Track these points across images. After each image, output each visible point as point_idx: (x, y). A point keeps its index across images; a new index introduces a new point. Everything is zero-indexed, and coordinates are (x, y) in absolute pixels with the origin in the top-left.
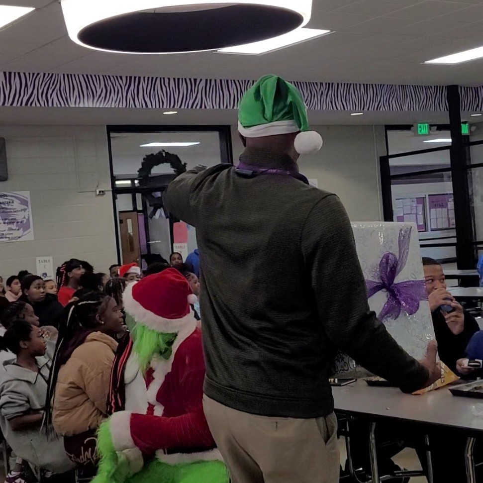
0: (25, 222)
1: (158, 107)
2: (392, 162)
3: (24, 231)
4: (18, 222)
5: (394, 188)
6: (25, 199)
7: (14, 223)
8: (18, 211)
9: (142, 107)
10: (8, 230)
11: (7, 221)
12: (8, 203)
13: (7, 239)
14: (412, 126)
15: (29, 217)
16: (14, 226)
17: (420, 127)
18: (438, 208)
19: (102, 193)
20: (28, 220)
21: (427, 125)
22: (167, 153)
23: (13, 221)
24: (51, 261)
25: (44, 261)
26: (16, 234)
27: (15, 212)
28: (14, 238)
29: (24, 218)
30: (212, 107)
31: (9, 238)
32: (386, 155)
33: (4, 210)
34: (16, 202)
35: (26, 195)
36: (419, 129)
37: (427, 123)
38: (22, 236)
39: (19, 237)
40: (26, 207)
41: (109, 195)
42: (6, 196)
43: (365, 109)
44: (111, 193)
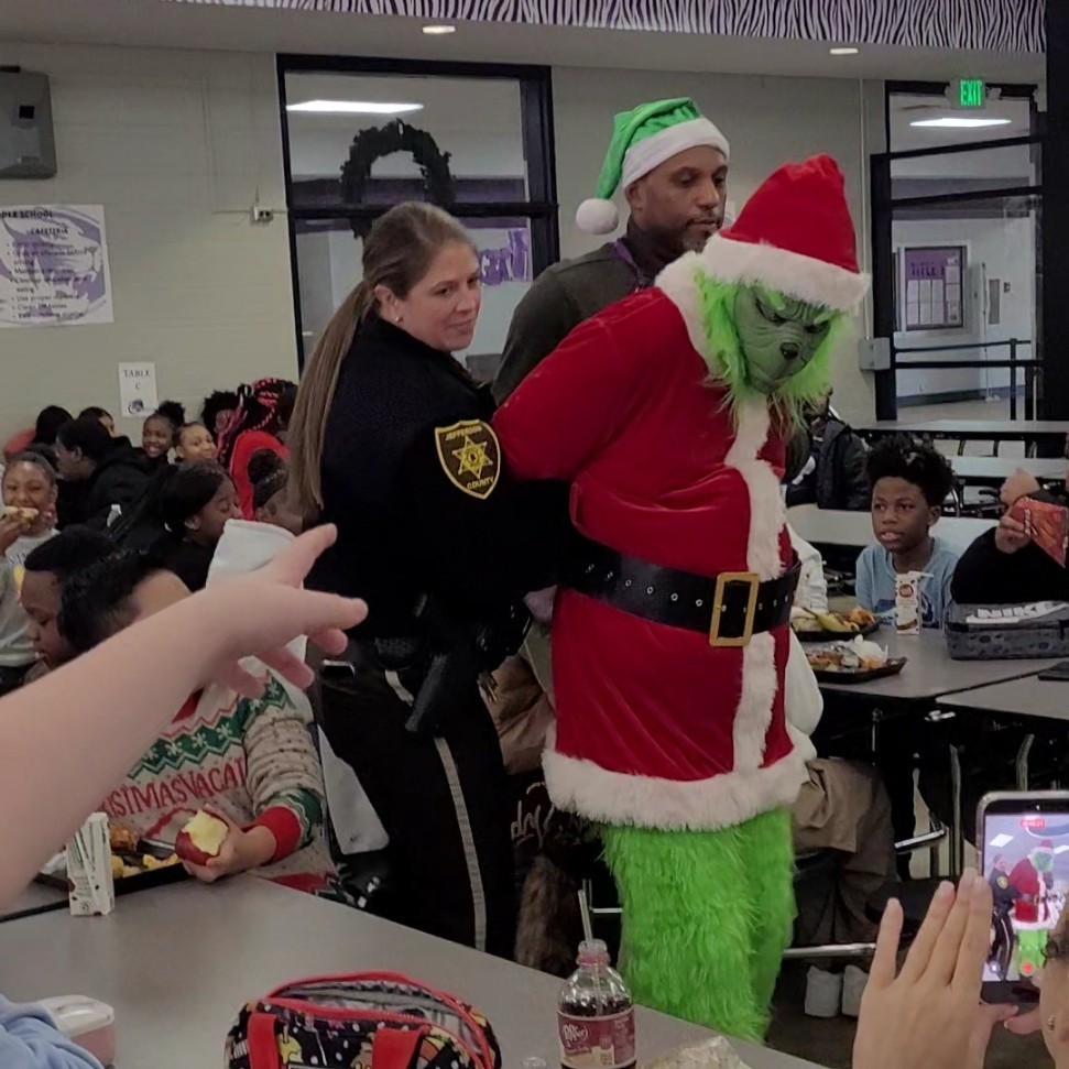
0: (93, 279)
1: (419, 13)
2: (898, 169)
3: (92, 299)
4: (77, 279)
5: (898, 227)
6: (93, 223)
7: (67, 280)
8: (76, 252)
9: (385, 11)
10: (56, 297)
11: (52, 276)
12: (56, 233)
13: (54, 318)
14: (948, 84)
15: (102, 267)
16: (68, 289)
17: (966, 88)
18: (923, 278)
19: (266, 216)
20: (101, 274)
21: (979, 83)
22: (407, 128)
23: (67, 275)
24: (152, 373)
25: (137, 373)
26: (73, 305)
27: (72, 253)
28: (71, 317)
29: (93, 268)
30: (538, 21)
31: (58, 315)
32: (884, 150)
33: (46, 248)
34: (74, 230)
35: (95, 213)
36: (963, 93)
37: (980, 78)
38: (87, 311)
39: (81, 315)
40: (95, 244)
41: (281, 222)
42: (51, 214)
43: (868, 40)
44: (285, 216)
